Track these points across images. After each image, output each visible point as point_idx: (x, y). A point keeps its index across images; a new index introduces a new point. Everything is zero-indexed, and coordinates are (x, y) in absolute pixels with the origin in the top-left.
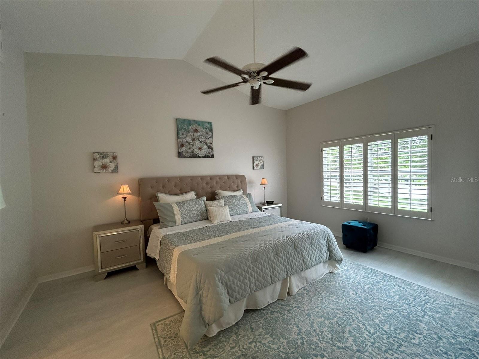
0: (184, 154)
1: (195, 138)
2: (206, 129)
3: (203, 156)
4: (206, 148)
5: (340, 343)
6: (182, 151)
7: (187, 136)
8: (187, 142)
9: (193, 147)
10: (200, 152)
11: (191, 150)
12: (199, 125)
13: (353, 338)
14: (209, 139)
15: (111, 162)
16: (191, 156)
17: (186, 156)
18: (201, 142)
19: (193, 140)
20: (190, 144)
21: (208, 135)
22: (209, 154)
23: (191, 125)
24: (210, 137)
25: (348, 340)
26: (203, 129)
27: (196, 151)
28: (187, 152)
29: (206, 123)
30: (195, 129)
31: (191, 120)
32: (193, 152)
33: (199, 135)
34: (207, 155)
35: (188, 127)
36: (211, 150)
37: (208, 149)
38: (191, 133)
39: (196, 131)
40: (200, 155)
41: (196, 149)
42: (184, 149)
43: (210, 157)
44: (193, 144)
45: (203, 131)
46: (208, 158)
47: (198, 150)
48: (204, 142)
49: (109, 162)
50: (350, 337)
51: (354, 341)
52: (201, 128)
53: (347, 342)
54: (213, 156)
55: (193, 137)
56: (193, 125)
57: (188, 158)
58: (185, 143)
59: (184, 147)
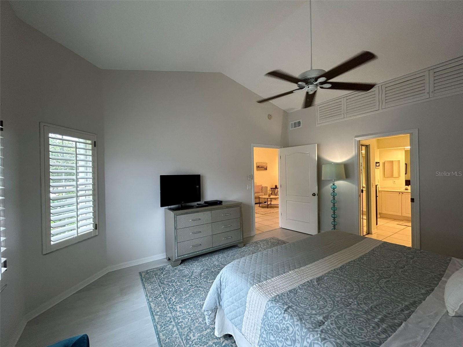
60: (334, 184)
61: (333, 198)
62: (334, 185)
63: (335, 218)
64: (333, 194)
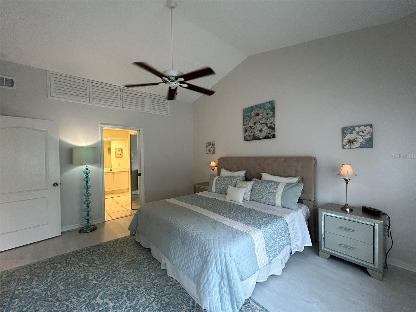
0: (247, 138)
1: (257, 122)
2: (267, 109)
3: (263, 137)
4: (266, 129)
5: (102, 294)
6: (246, 135)
7: (250, 121)
8: (250, 127)
9: (254, 130)
10: (261, 134)
11: (253, 133)
12: (260, 108)
13: (100, 304)
14: (269, 119)
15: (212, 148)
16: (252, 139)
17: (248, 139)
18: (261, 124)
19: (255, 123)
20: (252, 128)
21: (269, 115)
22: (269, 135)
23: (253, 111)
24: (271, 117)
25: (101, 300)
26: (264, 110)
27: (257, 133)
28: (250, 136)
29: (268, 104)
30: (257, 113)
31: (253, 106)
32: (254, 135)
33: (260, 117)
34: (267, 136)
35: (251, 113)
36: (271, 130)
37: (269, 130)
38: (253, 118)
39: (257, 115)
40: (260, 137)
41: (256, 131)
42: (247, 133)
43: (270, 138)
44: (255, 127)
45: (264, 113)
46: (268, 138)
47: (258, 132)
48: (264, 124)
49: (211, 147)
50: (103, 302)
51: (98, 304)
52: (261, 111)
53: (100, 299)
54: (274, 136)
55: (255, 121)
56: (254, 110)
57: (251, 141)
58: (248, 128)
59: (247, 132)
60: (87, 168)
61: (86, 183)
62: (87, 170)
63: (89, 205)
64: (86, 180)
